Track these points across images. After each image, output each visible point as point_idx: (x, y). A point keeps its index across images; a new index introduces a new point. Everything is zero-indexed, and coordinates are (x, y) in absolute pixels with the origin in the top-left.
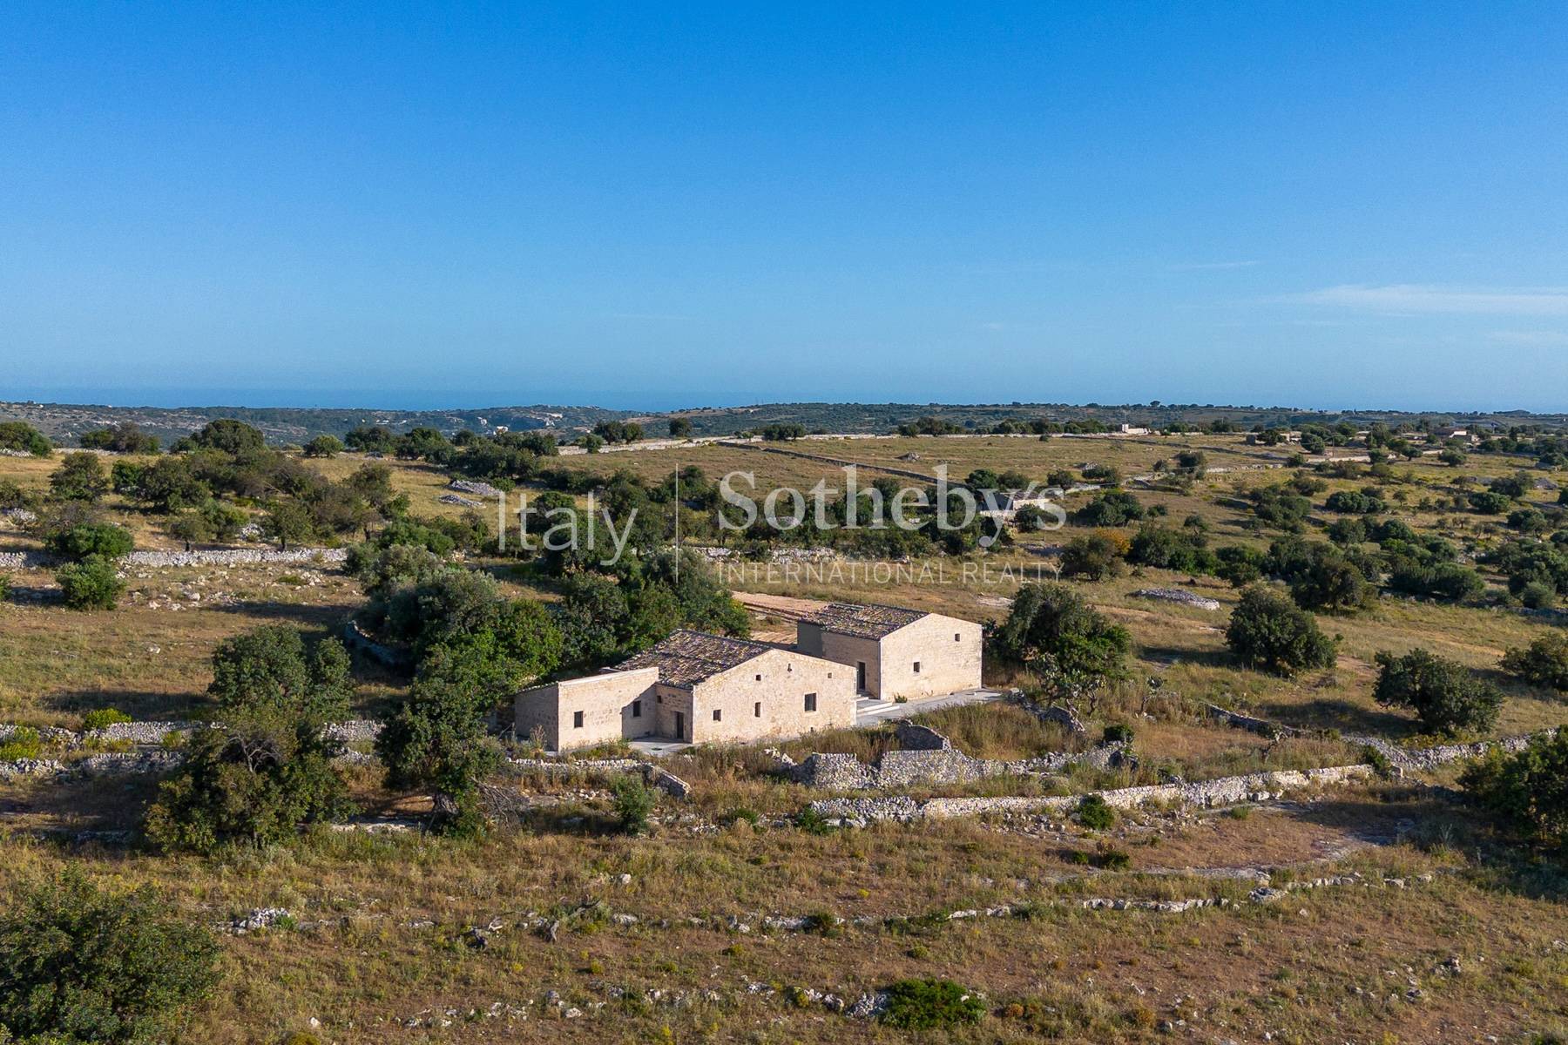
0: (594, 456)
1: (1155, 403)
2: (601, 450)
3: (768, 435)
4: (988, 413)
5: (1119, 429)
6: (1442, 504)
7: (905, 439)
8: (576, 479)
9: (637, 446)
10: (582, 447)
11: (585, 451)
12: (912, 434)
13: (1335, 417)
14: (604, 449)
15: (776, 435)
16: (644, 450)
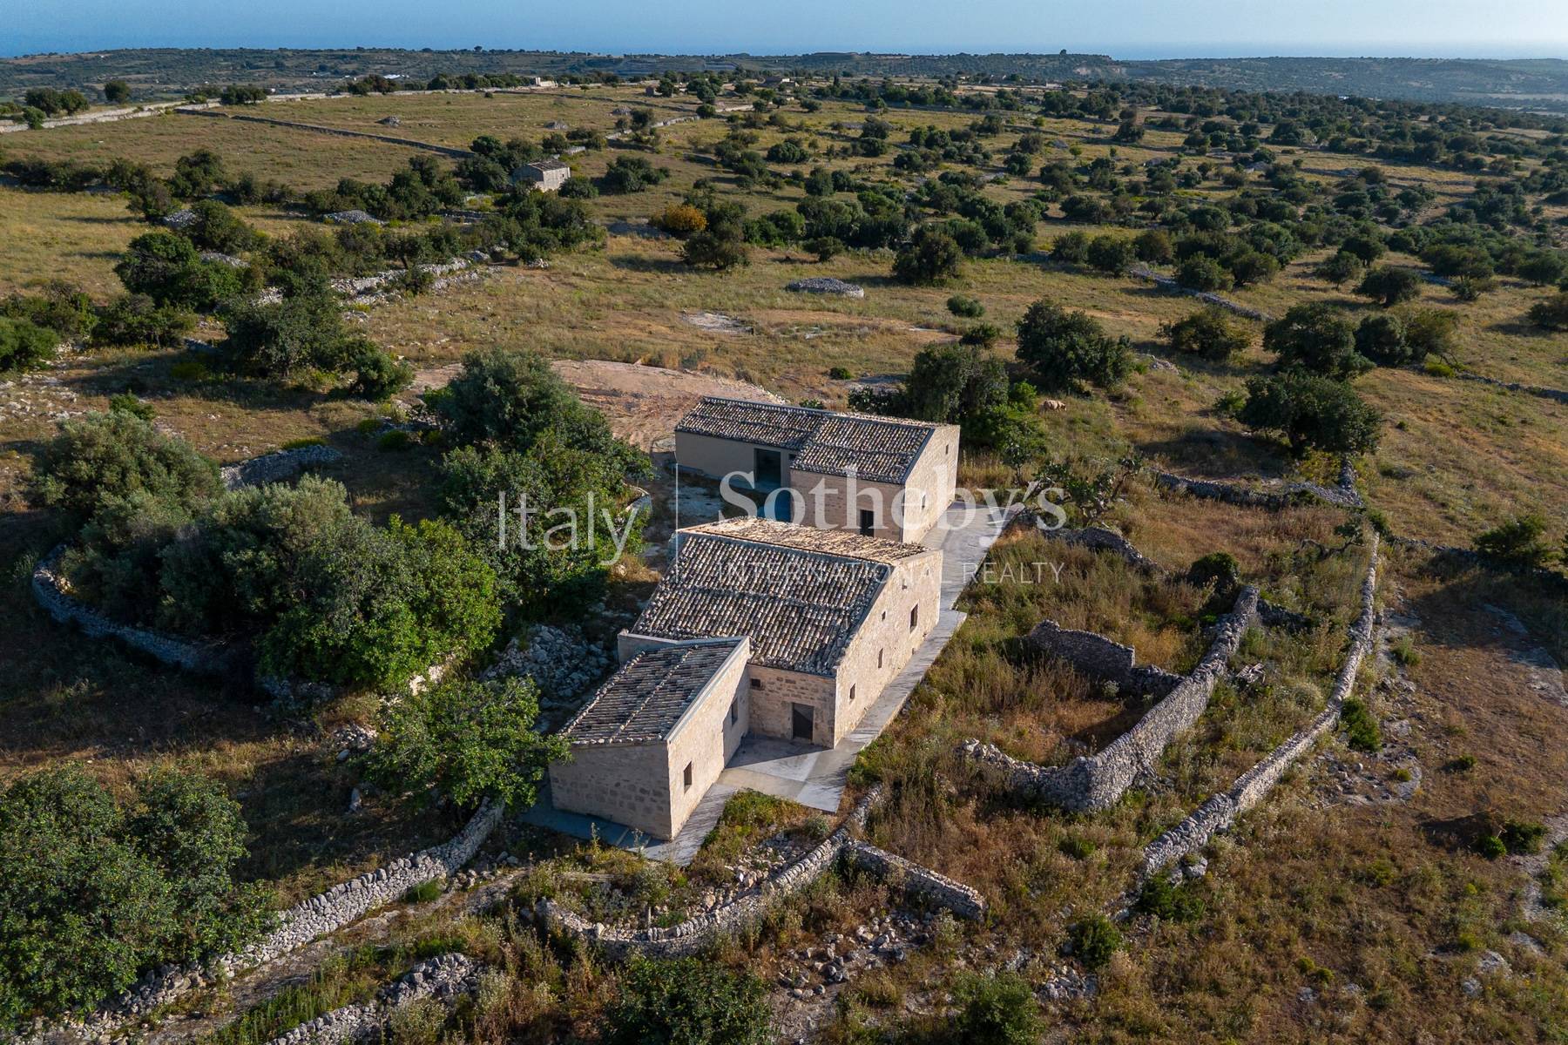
0: (36, 134)
1: (478, 48)
2: (45, 125)
3: (226, 100)
4: (337, 57)
5: (533, 82)
6: (845, 150)
7: (356, 98)
8: (62, 172)
9: (83, 118)
10: (17, 120)
11: (24, 127)
12: (363, 93)
13: (620, 60)
14: (48, 124)
15: (234, 99)
16: (95, 123)
